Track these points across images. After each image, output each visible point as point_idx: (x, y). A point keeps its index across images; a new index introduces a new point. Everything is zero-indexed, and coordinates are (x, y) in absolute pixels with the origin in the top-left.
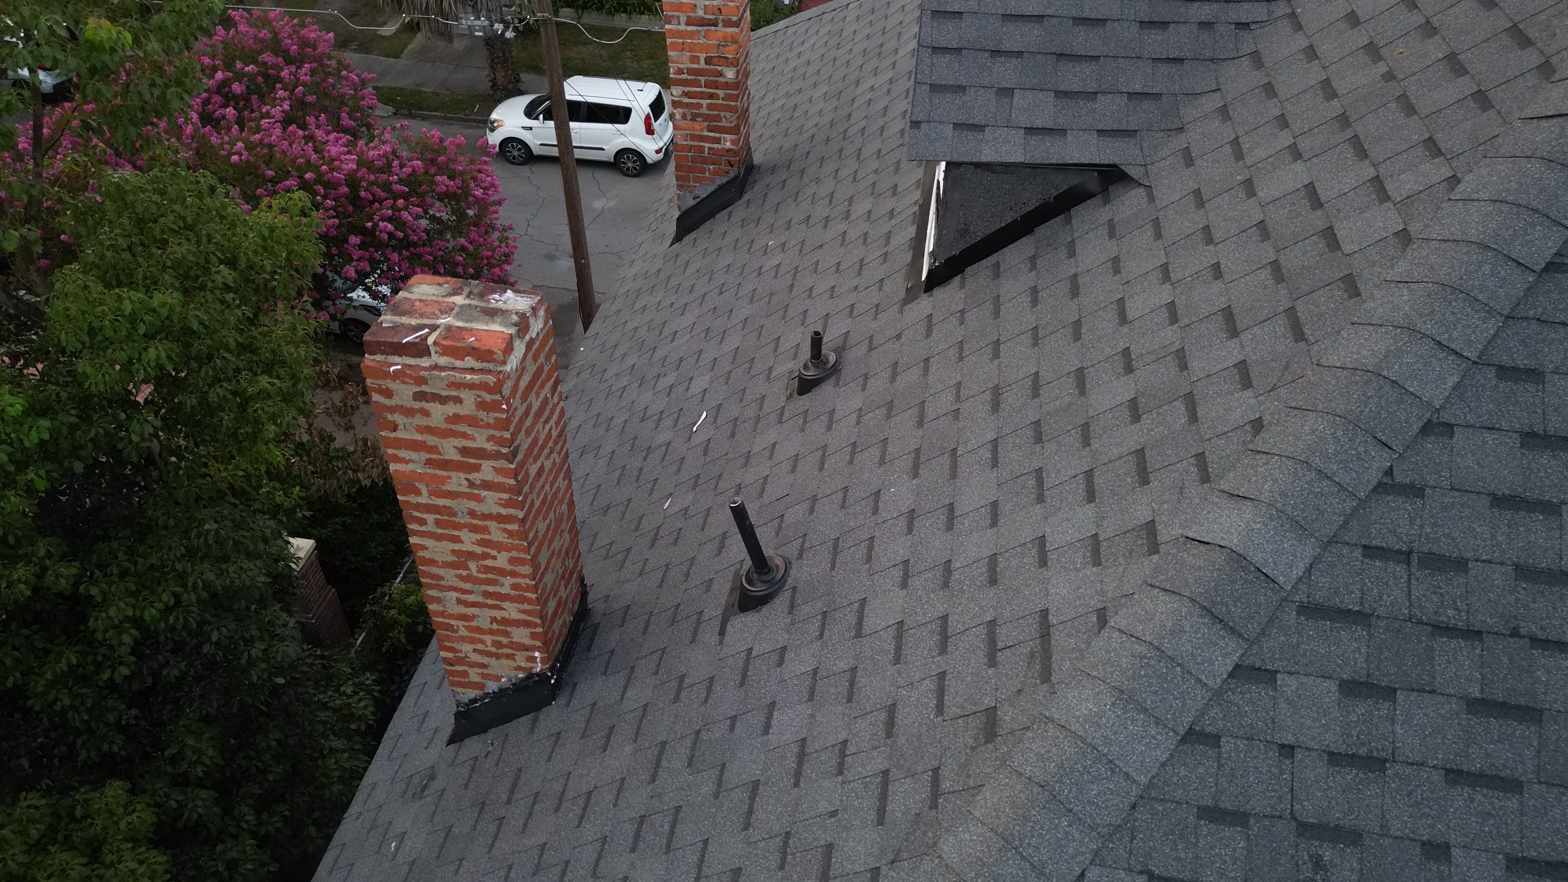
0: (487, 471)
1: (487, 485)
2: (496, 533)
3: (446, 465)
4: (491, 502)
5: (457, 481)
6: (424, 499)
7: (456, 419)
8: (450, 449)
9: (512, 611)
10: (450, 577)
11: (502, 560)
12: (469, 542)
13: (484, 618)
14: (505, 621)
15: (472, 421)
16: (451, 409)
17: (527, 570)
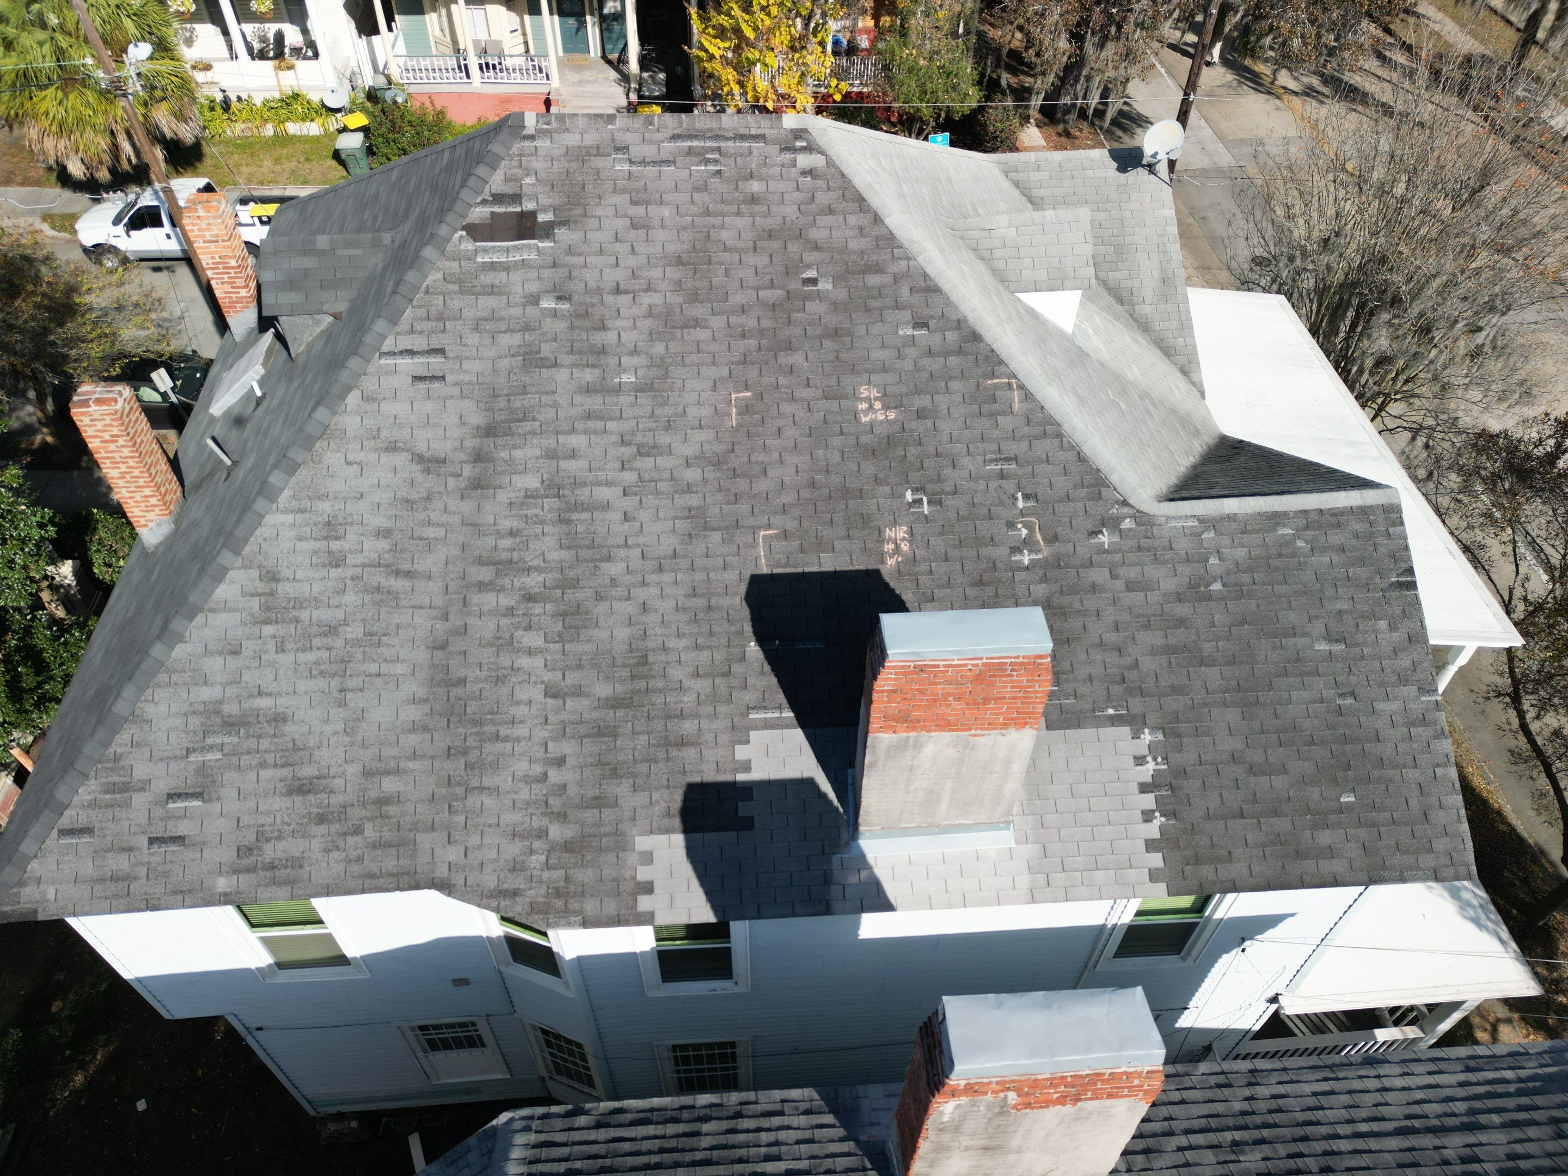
0: (121, 441)
1: (123, 446)
2: (131, 463)
3: (106, 442)
4: (126, 452)
5: (112, 447)
6: (103, 455)
7: (105, 426)
8: (106, 436)
9: (147, 492)
10: (121, 483)
11: (136, 473)
12: (123, 468)
13: (138, 497)
14: (146, 497)
15: (111, 426)
16: (103, 423)
17: (146, 475)
